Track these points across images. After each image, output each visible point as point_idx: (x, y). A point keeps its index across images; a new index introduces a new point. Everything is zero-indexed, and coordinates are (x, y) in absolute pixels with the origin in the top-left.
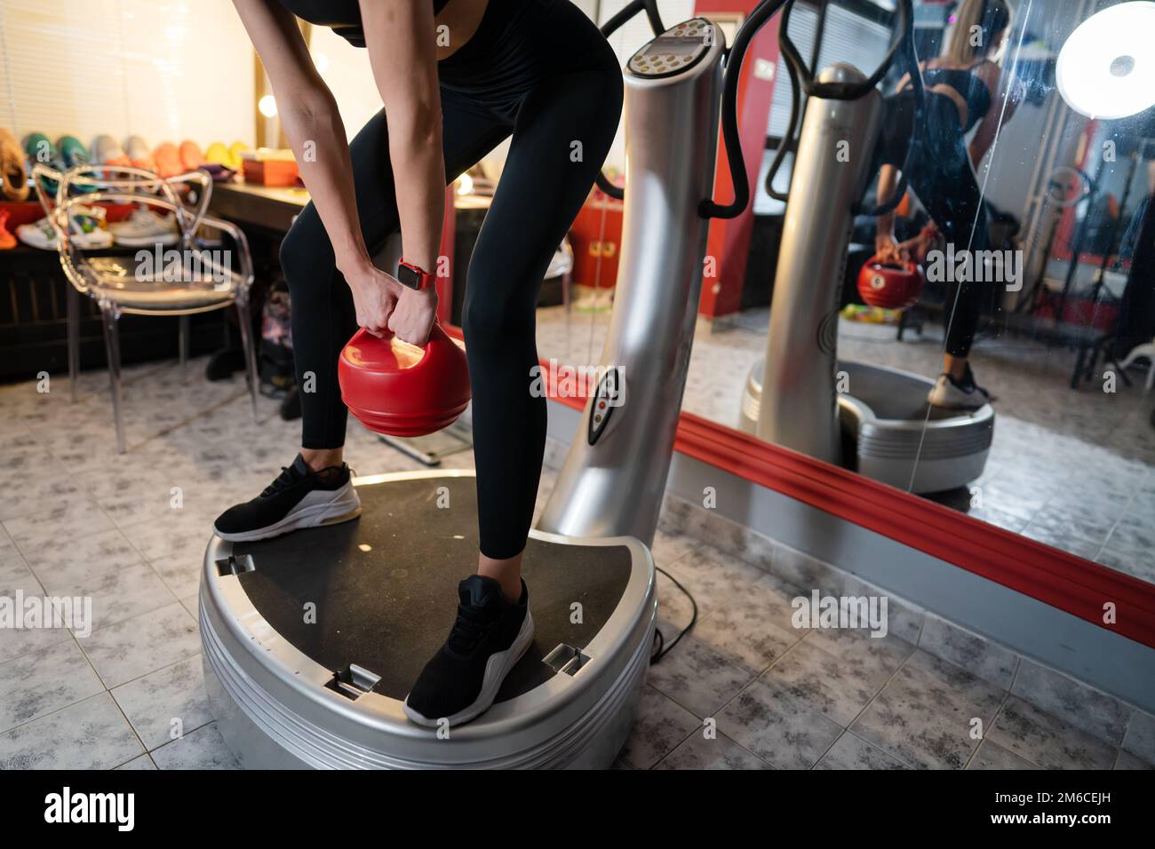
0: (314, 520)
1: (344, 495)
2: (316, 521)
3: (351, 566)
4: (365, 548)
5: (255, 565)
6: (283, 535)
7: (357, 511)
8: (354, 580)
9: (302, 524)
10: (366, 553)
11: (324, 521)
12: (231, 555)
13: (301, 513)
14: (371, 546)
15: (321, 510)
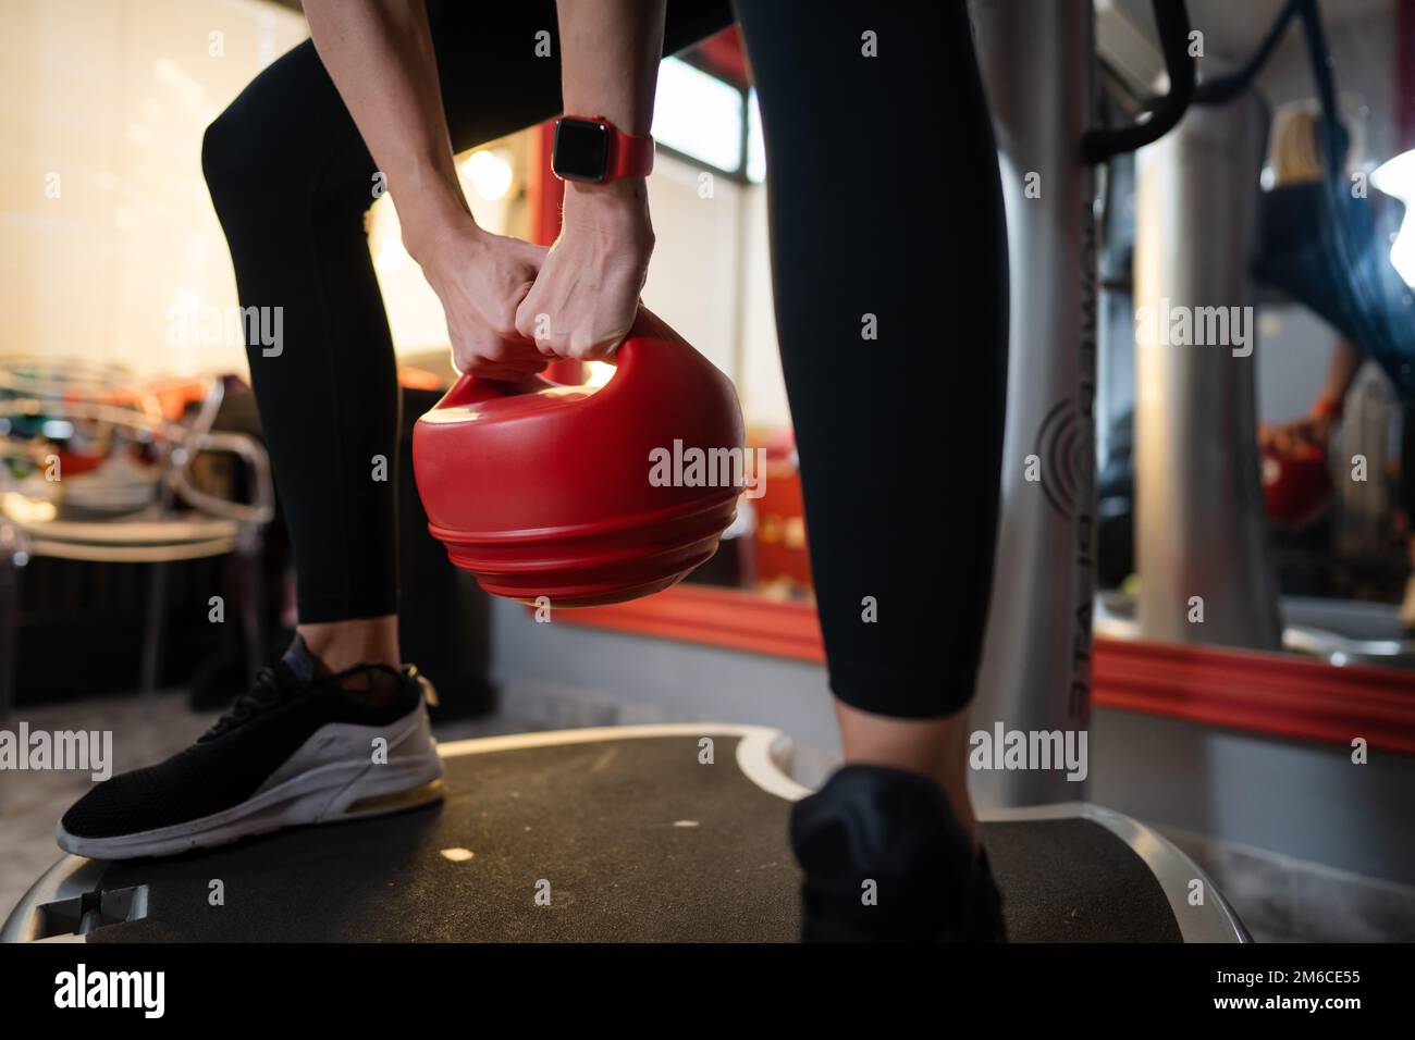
0: (332, 801)
1: (406, 741)
2: (335, 805)
3: (419, 892)
4: (458, 854)
5: (150, 907)
6: (247, 841)
7: (436, 784)
8: (427, 922)
9: (301, 813)
10: (462, 863)
11: (356, 805)
12: (90, 890)
13: (299, 783)
14: (471, 850)
15: (350, 777)
